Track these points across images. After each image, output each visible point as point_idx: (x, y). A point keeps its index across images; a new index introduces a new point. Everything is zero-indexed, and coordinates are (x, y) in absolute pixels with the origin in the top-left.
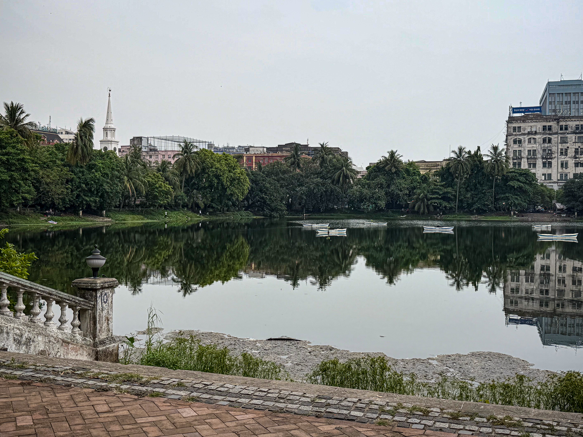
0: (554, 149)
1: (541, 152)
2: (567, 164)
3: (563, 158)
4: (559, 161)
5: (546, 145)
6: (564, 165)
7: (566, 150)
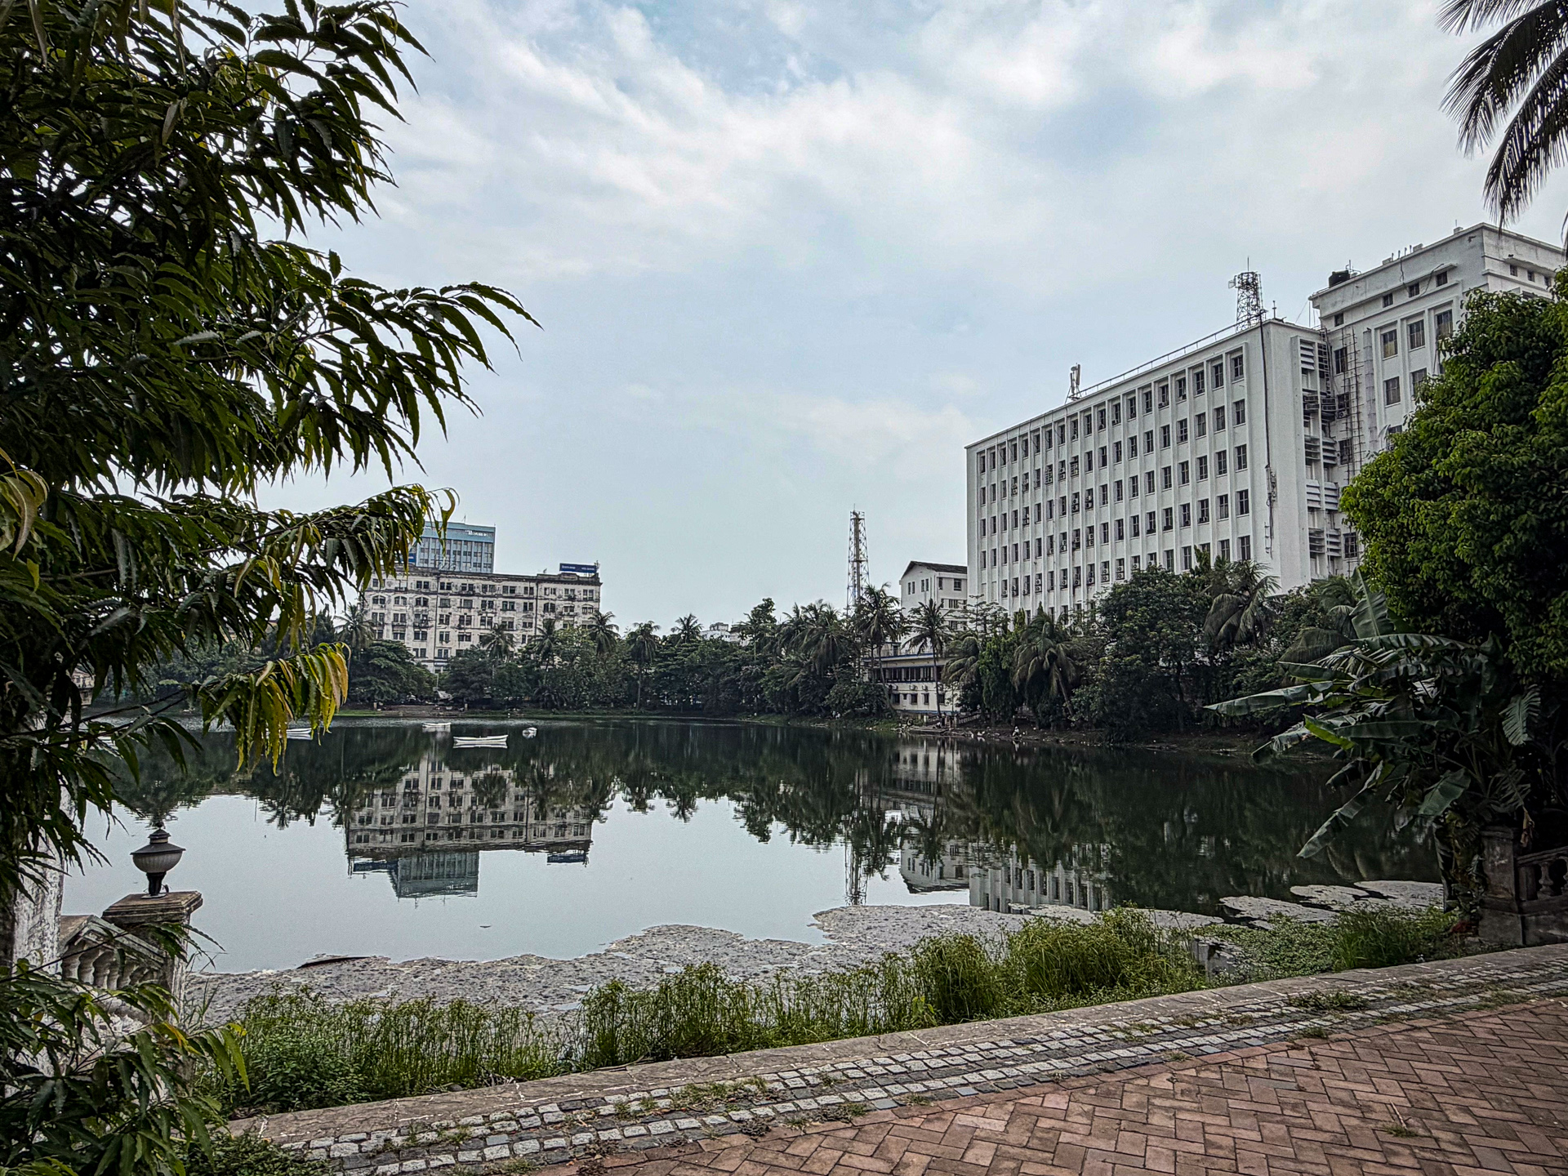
0: (431, 614)
1: (413, 618)
2: (447, 636)
3: (442, 628)
4: (438, 631)
5: (420, 608)
6: (444, 638)
7: (448, 617)
